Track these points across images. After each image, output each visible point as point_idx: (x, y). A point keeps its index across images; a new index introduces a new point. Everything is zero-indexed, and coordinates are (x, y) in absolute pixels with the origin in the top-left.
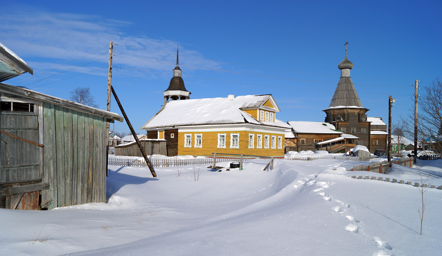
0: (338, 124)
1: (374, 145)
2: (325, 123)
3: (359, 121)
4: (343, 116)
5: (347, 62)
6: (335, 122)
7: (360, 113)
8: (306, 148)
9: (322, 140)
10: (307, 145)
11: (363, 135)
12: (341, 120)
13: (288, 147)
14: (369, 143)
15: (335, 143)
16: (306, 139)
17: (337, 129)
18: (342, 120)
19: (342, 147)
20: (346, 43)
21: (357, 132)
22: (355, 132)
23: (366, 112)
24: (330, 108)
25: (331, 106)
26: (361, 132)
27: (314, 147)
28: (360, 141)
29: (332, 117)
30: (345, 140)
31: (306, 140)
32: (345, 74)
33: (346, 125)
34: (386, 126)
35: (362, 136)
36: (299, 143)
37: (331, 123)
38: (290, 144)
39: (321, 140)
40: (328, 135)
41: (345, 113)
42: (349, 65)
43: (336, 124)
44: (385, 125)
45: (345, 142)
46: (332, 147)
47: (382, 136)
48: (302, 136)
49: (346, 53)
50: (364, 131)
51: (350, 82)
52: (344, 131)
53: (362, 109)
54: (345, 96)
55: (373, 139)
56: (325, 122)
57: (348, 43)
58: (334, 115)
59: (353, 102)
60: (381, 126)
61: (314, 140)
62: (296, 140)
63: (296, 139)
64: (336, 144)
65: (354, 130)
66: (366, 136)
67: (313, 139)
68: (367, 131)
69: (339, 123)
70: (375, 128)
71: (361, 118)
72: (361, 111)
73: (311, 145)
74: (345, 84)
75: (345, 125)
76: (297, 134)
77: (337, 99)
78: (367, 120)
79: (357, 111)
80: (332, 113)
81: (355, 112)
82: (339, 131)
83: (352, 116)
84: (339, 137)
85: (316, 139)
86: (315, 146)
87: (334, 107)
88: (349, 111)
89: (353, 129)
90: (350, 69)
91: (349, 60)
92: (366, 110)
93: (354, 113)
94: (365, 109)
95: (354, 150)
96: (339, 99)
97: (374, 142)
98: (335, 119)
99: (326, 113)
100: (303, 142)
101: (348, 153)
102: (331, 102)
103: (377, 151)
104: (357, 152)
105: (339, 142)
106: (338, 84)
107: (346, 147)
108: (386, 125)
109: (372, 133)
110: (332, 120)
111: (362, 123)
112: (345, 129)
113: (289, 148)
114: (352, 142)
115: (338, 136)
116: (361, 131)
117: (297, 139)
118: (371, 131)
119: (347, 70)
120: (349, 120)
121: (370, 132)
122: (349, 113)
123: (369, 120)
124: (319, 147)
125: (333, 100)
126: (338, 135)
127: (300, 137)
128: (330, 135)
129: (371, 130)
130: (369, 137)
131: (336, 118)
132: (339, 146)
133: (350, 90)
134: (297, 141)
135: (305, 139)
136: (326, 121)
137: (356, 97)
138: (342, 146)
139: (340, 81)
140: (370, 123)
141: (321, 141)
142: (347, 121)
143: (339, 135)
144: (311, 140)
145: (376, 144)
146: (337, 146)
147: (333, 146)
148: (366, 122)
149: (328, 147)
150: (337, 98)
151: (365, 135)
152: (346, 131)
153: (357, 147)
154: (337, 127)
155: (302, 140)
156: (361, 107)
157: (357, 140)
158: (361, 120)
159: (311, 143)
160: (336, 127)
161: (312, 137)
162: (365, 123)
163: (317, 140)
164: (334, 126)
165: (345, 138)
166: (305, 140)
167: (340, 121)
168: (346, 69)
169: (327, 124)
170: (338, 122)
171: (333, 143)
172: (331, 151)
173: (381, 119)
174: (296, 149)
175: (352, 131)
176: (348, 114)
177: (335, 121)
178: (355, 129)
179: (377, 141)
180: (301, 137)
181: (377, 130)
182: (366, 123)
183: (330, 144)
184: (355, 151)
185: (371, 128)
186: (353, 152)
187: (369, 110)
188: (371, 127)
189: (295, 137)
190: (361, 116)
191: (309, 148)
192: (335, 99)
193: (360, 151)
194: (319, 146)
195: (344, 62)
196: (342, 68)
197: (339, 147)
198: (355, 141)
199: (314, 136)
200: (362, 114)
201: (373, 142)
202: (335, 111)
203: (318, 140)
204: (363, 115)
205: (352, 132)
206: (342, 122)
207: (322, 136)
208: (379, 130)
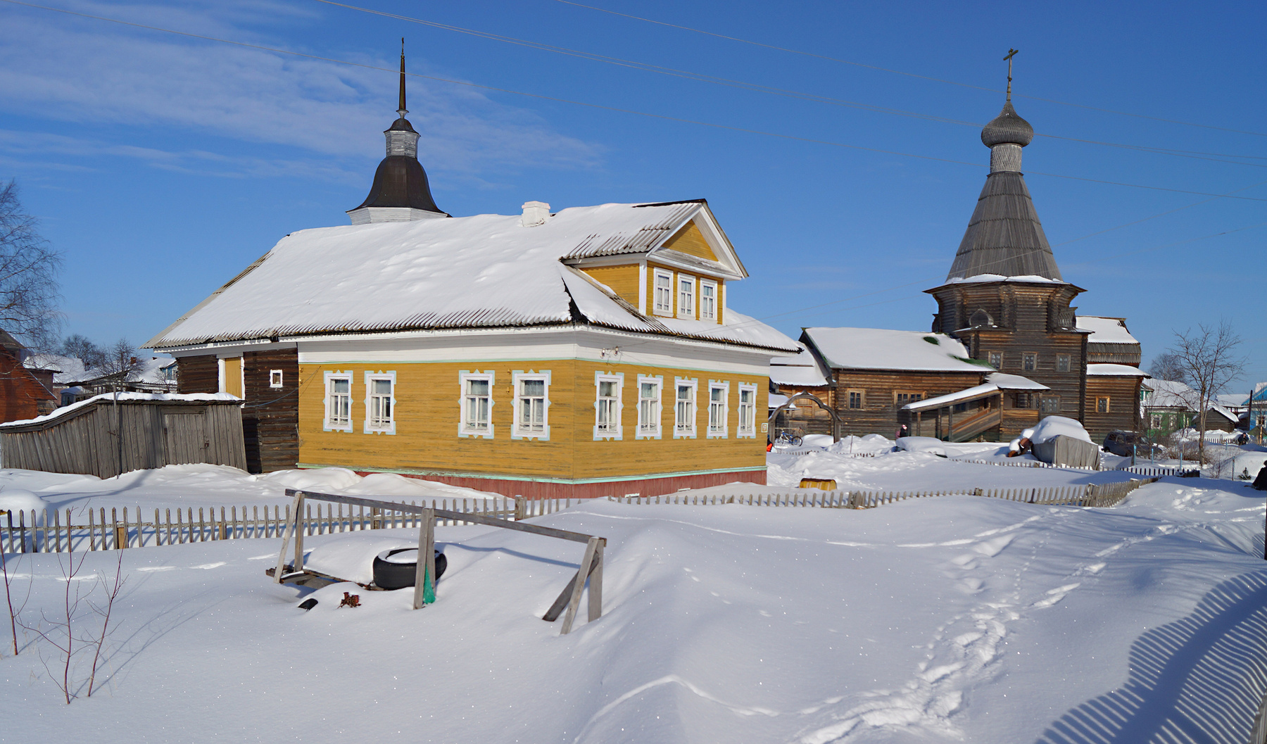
0: (977, 339)
1: (1097, 411)
2: (933, 335)
3: (1051, 328)
4: (996, 309)
5: (1011, 118)
6: (969, 332)
7: (1052, 301)
8: (864, 422)
9: (923, 394)
10: (871, 412)
11: (1062, 378)
12: (989, 323)
13: (803, 420)
14: (1082, 405)
15: (967, 407)
16: (867, 392)
17: (975, 357)
18: (991, 326)
19: (990, 420)
20: (1011, 51)
21: (1043, 366)
22: (1035, 368)
23: (1071, 298)
24: (950, 282)
25: (953, 276)
26: (1055, 367)
27: (893, 419)
28: (1052, 398)
29: (957, 314)
30: (1002, 395)
31: (867, 394)
32: (1006, 164)
33: (1006, 342)
34: (1140, 347)
35: (1059, 381)
36: (842, 406)
37: (953, 336)
38: (809, 409)
39: (918, 393)
40: (944, 378)
41: (1003, 302)
42: (1018, 130)
43: (969, 340)
44: (1133, 344)
45: (1002, 403)
46: (956, 419)
47: (1123, 382)
48: (854, 379)
49: (1009, 90)
50: (1065, 362)
51: (1020, 193)
52: (999, 364)
53: (1061, 286)
54: (1002, 240)
55: (1093, 391)
56: (933, 331)
57: (1016, 52)
58: (963, 307)
59: (1031, 264)
60: (1120, 348)
61: (895, 394)
62: (830, 395)
63: (830, 392)
64: (971, 408)
65: (1032, 361)
66: (1072, 382)
67: (890, 389)
68: (1074, 363)
69: (980, 335)
70: (1102, 355)
71: (1055, 318)
72: (1057, 292)
73: (882, 413)
74: (1003, 197)
75: (1003, 342)
76: (834, 373)
77: (975, 252)
78: (1077, 327)
79: (1042, 295)
80: (959, 298)
81: (1036, 298)
82: (980, 364)
83: (1025, 311)
84: (980, 384)
85: (903, 392)
86: (896, 417)
87: (965, 278)
88: (1018, 292)
89: (1027, 358)
90: (1023, 144)
91: (1019, 114)
92: (1075, 291)
93: (1032, 301)
94: (1071, 285)
95: (1037, 434)
96: (983, 252)
97: (1097, 404)
98: (968, 321)
99: (937, 298)
100: (855, 400)
101: (1015, 446)
102: (956, 261)
103: (1112, 437)
104: (1052, 442)
105: (982, 402)
106: (978, 197)
107: (1005, 420)
108: (1139, 344)
109: (1091, 369)
110: (958, 324)
111: (1060, 336)
112: (1002, 355)
113: (806, 422)
114: (1024, 403)
115: (978, 382)
116: (1054, 363)
117: (834, 389)
118: (1088, 366)
119: (1010, 148)
120: (1014, 324)
121: (1086, 369)
122: (1016, 298)
123: (1082, 324)
124: (911, 419)
125: (961, 254)
126: (978, 378)
127: (847, 384)
128: (951, 378)
129: (1089, 359)
130: (1082, 385)
131: (971, 317)
132: (979, 416)
133: (1022, 219)
134: (835, 397)
135: (864, 390)
136: (939, 326)
137: (1039, 245)
138: (990, 417)
139: (985, 188)
140: (1085, 334)
141: (919, 399)
142: (1009, 328)
143: (982, 378)
144: (882, 394)
145: (1105, 410)
146: (974, 418)
147: (959, 415)
148: (1072, 333)
149: (943, 418)
150: (974, 248)
151: (1070, 378)
152: (1004, 363)
153: (1047, 423)
154: (972, 349)
155: (853, 394)
156: (1055, 281)
157: (1041, 395)
158: (1055, 326)
159: (883, 403)
160: (969, 349)
161: (887, 382)
162: (1069, 336)
163: (905, 395)
164: (964, 344)
165: (1000, 389)
166: (863, 392)
167: (986, 329)
168: (1008, 145)
169: (941, 337)
170: (978, 331)
171: (961, 406)
172: (954, 432)
173: (1123, 324)
174: (830, 425)
175: (1023, 362)
176: (1013, 303)
177: (968, 326)
178: (1035, 356)
179: (1108, 400)
180: (850, 384)
181: (1110, 360)
182: (1074, 337)
183: (948, 407)
184: (1040, 437)
185: (1090, 353)
186: (1034, 442)
187: (1084, 290)
188: (1089, 349)
189: (827, 383)
190: (1055, 311)
191: (876, 422)
192: (969, 251)
193: (1059, 438)
194: (911, 415)
195: (1002, 121)
196: (994, 139)
197: (980, 421)
198: (1034, 397)
199: (894, 379)
200: (1059, 306)
201: (1095, 403)
202: (969, 293)
203: (909, 396)
204: (1064, 307)
205: (1023, 367)
206: (991, 331)
207: (921, 380)
208: (1115, 361)
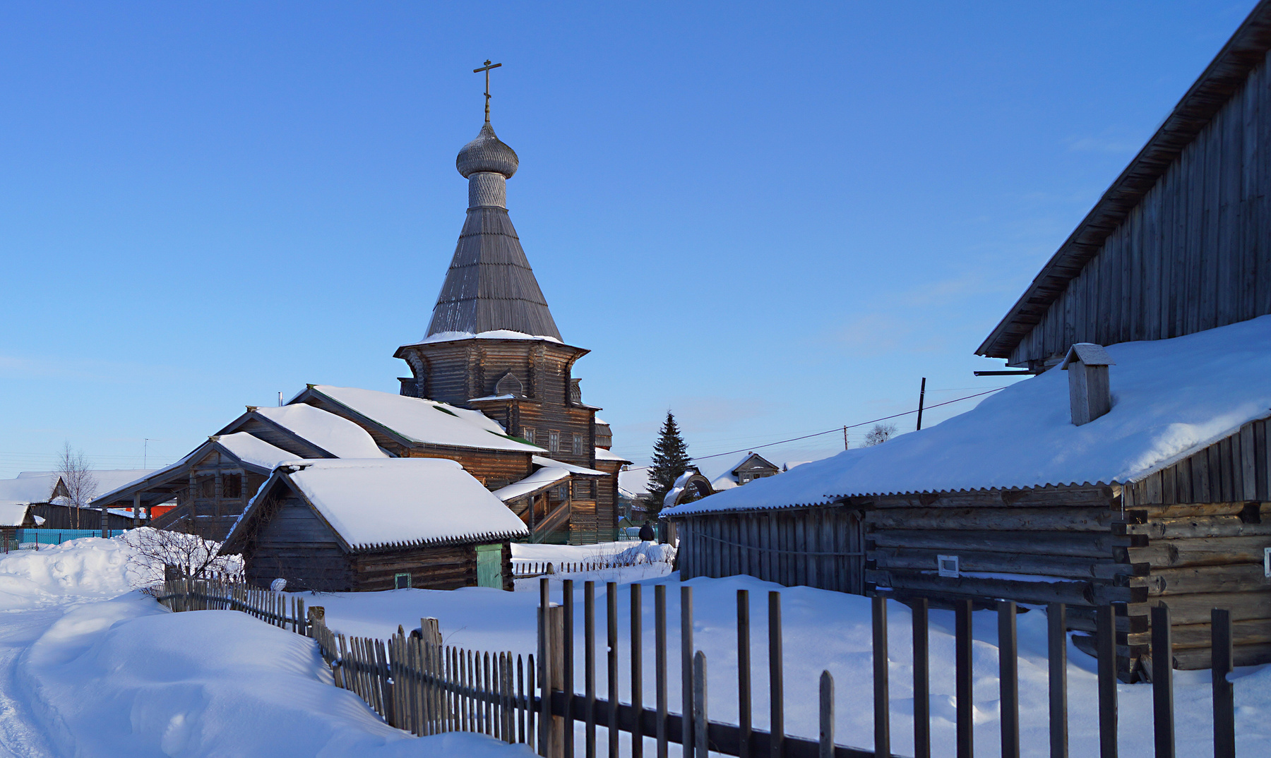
0: (516, 411)
3: (567, 401)
6: (502, 401)
7: (568, 369)
11: (577, 462)
12: (521, 392)
18: (522, 395)
20: (488, 62)
21: (563, 448)
22: (558, 450)
26: (572, 449)
32: (496, 198)
33: (537, 416)
37: (463, 407)
40: (499, 460)
41: (531, 366)
43: (503, 412)
45: (571, 493)
47: (606, 468)
50: (579, 443)
58: (481, 370)
59: (545, 323)
65: (556, 441)
68: (585, 445)
75: (532, 416)
79: (561, 361)
81: (557, 365)
83: (550, 379)
84: (533, 468)
88: (545, 355)
89: (553, 437)
93: (554, 368)
98: (493, 388)
107: (572, 513)
110: (477, 392)
111: (574, 412)
112: (534, 432)
115: (526, 466)
116: (571, 444)
118: (597, 450)
119: (499, 178)
120: (543, 394)
121: (595, 452)
126: (526, 462)
128: (505, 460)
129: (595, 441)
131: (497, 382)
140: (593, 411)
142: (539, 398)
143: (529, 462)
148: (581, 406)
154: (512, 424)
158: (569, 399)
160: (500, 423)
168: (497, 175)
170: (517, 401)
172: (535, 531)
175: (550, 442)
176: (542, 368)
177: (493, 394)
178: (558, 434)
182: (582, 413)
183: (530, 498)
202: (489, 352)
205: (550, 448)
206: (526, 401)
